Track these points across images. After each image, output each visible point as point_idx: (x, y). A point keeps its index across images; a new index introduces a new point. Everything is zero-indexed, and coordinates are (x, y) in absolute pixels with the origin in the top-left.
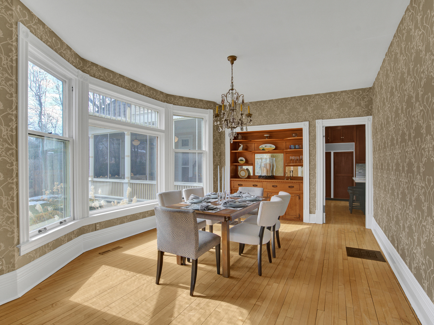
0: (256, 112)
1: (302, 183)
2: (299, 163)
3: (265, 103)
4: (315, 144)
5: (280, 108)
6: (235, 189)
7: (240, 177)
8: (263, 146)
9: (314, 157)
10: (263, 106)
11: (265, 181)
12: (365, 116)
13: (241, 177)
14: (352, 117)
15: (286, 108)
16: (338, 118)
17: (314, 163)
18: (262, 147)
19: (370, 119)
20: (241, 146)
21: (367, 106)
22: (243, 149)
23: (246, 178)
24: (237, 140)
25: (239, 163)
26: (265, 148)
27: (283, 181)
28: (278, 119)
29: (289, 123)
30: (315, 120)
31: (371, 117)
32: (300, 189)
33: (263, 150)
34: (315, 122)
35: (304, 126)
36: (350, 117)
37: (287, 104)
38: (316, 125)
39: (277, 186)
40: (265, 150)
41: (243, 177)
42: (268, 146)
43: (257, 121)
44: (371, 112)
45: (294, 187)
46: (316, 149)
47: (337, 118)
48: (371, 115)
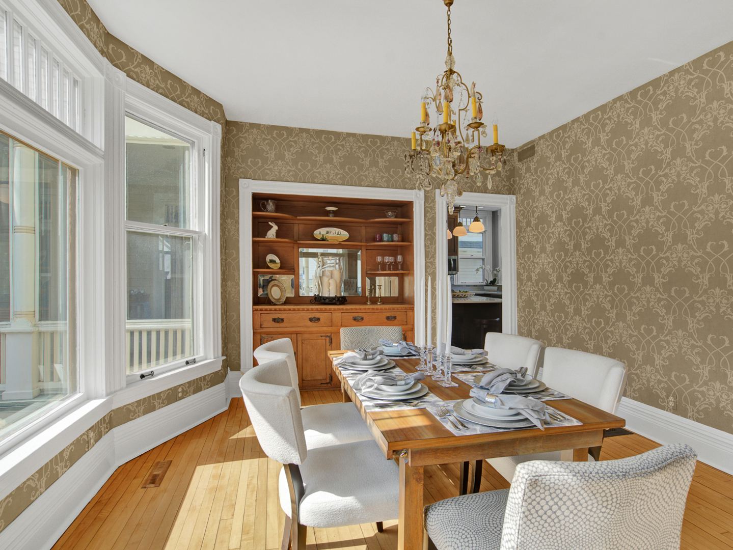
0: (319, 153)
1: (413, 309)
2: (393, 270)
3: (339, 138)
4: (435, 234)
5: (370, 154)
6: (264, 330)
7: (273, 303)
8: (323, 231)
9: (432, 260)
10: (334, 143)
11: (339, 310)
12: (506, 194)
13: (273, 301)
14: (489, 193)
15: (382, 158)
16: (470, 192)
17: (432, 270)
18: (320, 233)
19: (512, 200)
20: (272, 227)
21: (509, 178)
22: (278, 234)
23: (283, 304)
24: (264, 211)
25: (268, 268)
26: (327, 236)
27: (362, 307)
28: (366, 176)
29: (388, 187)
30: (435, 189)
31: (514, 197)
32: (407, 322)
33: (323, 239)
34: (435, 193)
35: (416, 197)
36: (487, 193)
37: (383, 149)
38: (436, 200)
39: (362, 318)
40: (328, 241)
41: (278, 300)
42: (334, 232)
43: (319, 173)
44: (513, 189)
45: (397, 318)
46: (435, 243)
47: (468, 191)
48: (514, 194)
